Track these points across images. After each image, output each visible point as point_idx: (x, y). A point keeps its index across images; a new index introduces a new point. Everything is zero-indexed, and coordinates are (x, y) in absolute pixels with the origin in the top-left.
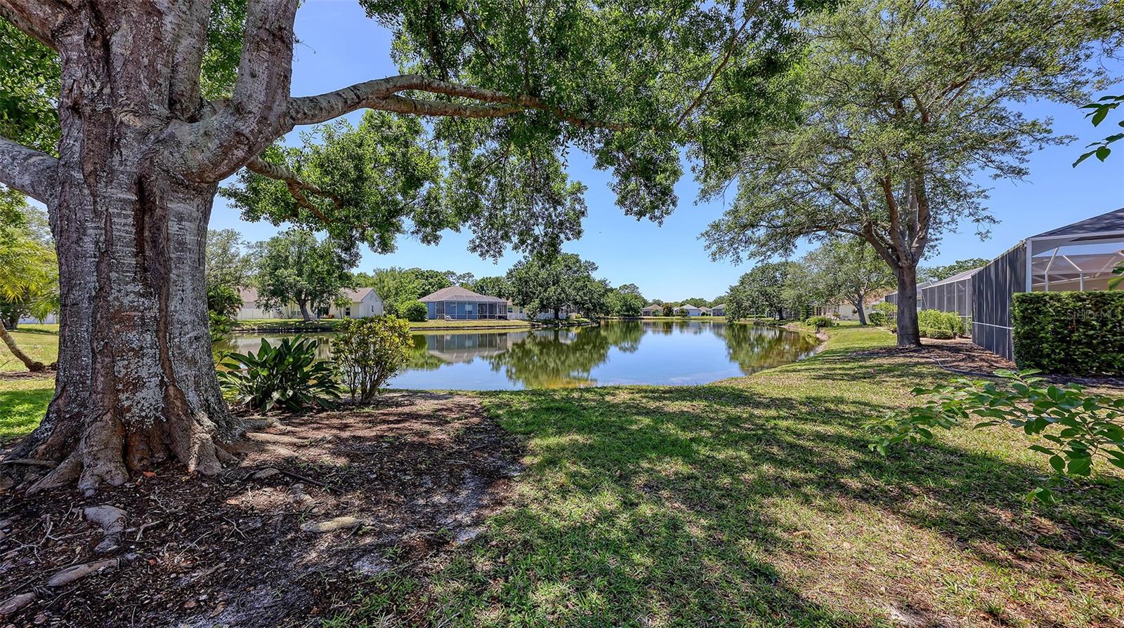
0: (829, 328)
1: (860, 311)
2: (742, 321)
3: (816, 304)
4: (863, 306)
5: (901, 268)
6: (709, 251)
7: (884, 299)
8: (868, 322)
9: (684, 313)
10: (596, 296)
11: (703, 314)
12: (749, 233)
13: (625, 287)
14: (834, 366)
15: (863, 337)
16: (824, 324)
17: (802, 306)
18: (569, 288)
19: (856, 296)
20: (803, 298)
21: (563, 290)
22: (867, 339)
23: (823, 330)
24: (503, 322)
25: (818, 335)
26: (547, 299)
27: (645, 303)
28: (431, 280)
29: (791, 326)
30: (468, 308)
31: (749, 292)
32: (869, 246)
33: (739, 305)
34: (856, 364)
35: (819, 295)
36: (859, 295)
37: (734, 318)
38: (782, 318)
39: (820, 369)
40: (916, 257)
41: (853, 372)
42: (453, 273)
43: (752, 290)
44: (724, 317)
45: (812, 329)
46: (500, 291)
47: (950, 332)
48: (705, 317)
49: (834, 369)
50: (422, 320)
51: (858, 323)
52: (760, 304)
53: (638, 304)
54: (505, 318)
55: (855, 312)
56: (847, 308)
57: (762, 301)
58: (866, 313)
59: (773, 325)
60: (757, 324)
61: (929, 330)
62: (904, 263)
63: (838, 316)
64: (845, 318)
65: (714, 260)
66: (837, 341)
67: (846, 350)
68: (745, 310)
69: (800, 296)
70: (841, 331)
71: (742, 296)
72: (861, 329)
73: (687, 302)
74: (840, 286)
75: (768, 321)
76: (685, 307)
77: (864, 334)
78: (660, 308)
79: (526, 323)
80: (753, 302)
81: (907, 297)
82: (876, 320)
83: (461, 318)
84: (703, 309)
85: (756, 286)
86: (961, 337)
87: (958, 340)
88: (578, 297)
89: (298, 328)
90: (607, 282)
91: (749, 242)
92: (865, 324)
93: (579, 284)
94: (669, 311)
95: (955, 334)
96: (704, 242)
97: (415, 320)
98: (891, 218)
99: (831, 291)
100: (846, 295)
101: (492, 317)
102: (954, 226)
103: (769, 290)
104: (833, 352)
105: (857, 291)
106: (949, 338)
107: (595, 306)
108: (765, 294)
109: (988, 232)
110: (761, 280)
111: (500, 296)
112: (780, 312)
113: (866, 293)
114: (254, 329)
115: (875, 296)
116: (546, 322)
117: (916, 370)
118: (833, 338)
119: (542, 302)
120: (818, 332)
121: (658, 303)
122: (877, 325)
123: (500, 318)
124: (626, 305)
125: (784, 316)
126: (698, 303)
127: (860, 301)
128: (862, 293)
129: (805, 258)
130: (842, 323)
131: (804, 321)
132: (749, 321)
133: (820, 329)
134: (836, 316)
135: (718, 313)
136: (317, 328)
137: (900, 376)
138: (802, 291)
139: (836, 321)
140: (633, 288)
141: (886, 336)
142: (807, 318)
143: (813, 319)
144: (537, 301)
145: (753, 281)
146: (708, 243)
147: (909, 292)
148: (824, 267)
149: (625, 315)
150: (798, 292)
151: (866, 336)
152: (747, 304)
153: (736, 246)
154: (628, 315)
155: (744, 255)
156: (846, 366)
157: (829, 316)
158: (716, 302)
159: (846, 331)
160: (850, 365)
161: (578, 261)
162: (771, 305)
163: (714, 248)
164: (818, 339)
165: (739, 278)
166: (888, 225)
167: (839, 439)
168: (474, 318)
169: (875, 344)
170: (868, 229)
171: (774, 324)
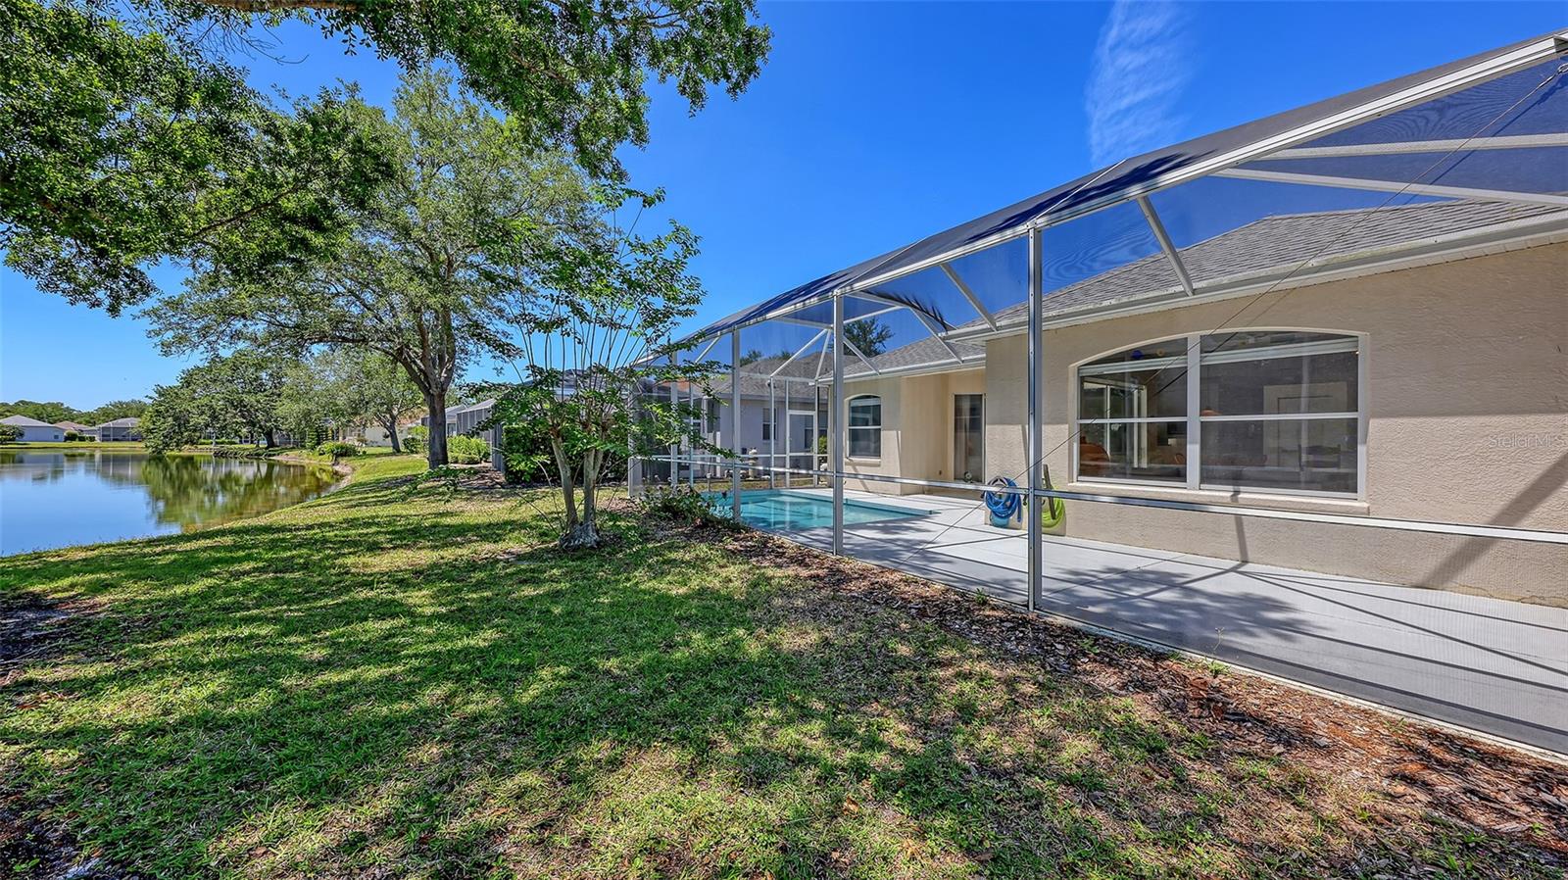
0: (353, 457)
1: (393, 435)
2: (187, 451)
3: (333, 425)
4: (397, 429)
5: (432, 395)
7: (420, 421)
8: (402, 448)
11: (71, 437)
14: (366, 496)
15: (397, 467)
16: (345, 452)
17: (310, 427)
19: (388, 416)
20: (314, 417)
22: (400, 469)
23: (343, 461)
25: (337, 468)
29: (290, 457)
31: (204, 400)
32: (400, 367)
33: (180, 421)
34: (389, 492)
35: (338, 413)
36: (392, 416)
37: (166, 445)
38: (271, 444)
39: (351, 500)
40: (444, 387)
41: (385, 499)
43: (212, 397)
44: (137, 444)
45: (327, 461)
47: (477, 457)
48: (76, 444)
49: (367, 498)
51: (390, 450)
52: (228, 421)
55: (386, 437)
56: (375, 432)
57: (233, 417)
58: (400, 438)
59: (253, 457)
60: (220, 455)
61: (461, 456)
62: (434, 391)
63: (364, 441)
64: (373, 444)
66: (366, 473)
67: (378, 482)
68: (195, 431)
69: (307, 414)
70: (368, 461)
71: (190, 406)
72: (394, 458)
74: (367, 403)
75: (244, 450)
77: (397, 464)
80: (214, 417)
81: (437, 421)
82: (411, 445)
84: (70, 427)
85: (219, 390)
86: (486, 461)
87: (483, 464)
92: (399, 451)
95: (481, 459)
98: (423, 343)
99: (355, 408)
100: (375, 414)
102: (478, 359)
103: (249, 399)
104: (361, 484)
105: (389, 411)
106: (477, 463)
108: (239, 406)
109: (502, 368)
110: (230, 382)
112: (269, 435)
113: (400, 413)
115: (410, 417)
117: (441, 490)
118: (360, 470)
120: (336, 463)
122: (412, 452)
125: (276, 440)
127: (393, 423)
128: (395, 412)
130: (369, 451)
131: (313, 449)
132: (203, 451)
133: (340, 459)
134: (362, 441)
135: (117, 435)
137: (427, 496)
138: (312, 406)
139: (361, 449)
141: (419, 463)
142: (318, 444)
143: (327, 446)
145: (213, 380)
147: (439, 419)
148: (344, 376)
150: (303, 406)
151: (400, 465)
152: (198, 420)
153: (214, 338)
156: (378, 494)
157: (351, 441)
158: (108, 415)
159: (376, 461)
160: (382, 493)
162: (251, 424)
163: (169, 335)
164: (336, 473)
165: (179, 374)
166: (420, 351)
167: (378, 533)
169: (409, 473)
170: (400, 351)
171: (258, 455)
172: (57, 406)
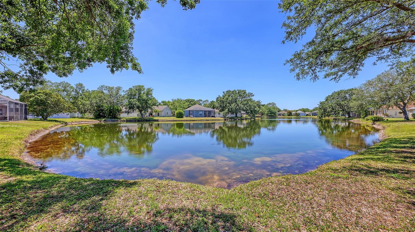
0: (381, 122)
1: (405, 112)
2: (327, 118)
3: (372, 109)
4: (407, 110)
6: (294, 74)
8: (411, 119)
9: (297, 115)
10: (253, 107)
11: (307, 115)
12: (323, 58)
13: (270, 104)
16: (378, 120)
17: (363, 110)
18: (240, 104)
19: (402, 104)
20: (364, 106)
21: (238, 105)
23: (378, 123)
24: (213, 118)
25: (374, 126)
26: (231, 109)
27: (279, 111)
28: (192, 103)
29: (355, 121)
30: (201, 113)
31: (331, 104)
33: (325, 110)
35: (375, 104)
36: (404, 103)
37: (322, 116)
38: (349, 117)
42: (201, 100)
43: (333, 103)
44: (317, 116)
45: (370, 123)
46: (214, 106)
48: (308, 116)
50: (182, 117)
51: (403, 119)
52: (337, 109)
53: (276, 111)
54: (214, 117)
55: (400, 113)
56: (394, 111)
58: (409, 114)
59: (344, 120)
60: (335, 119)
63: (386, 115)
64: (393, 116)
65: (298, 79)
68: (328, 113)
69: (362, 105)
71: (327, 106)
72: (405, 123)
73: (300, 110)
75: (341, 118)
76: (297, 112)
78: (286, 112)
79: (222, 119)
80: (333, 109)
83: (196, 116)
84: (307, 113)
85: (334, 101)
88: (244, 108)
89: (138, 120)
90: (260, 102)
91: (323, 64)
92: (408, 120)
93: (245, 102)
94: (290, 114)
96: (289, 66)
97: (179, 117)
99: (383, 101)
100: (394, 103)
101: (209, 116)
103: (342, 103)
105: (402, 101)
107: (252, 111)
108: (340, 105)
110: (337, 98)
111: (214, 108)
112: (349, 113)
113: (408, 102)
114: (124, 121)
116: (231, 118)
119: (229, 110)
120: (374, 124)
121: (286, 110)
123: (212, 116)
124: (270, 111)
125: (351, 115)
126: (304, 110)
127: (404, 107)
128: (406, 102)
129: (365, 84)
130: (389, 119)
131: (364, 118)
132: (331, 118)
133: (376, 122)
135: (315, 114)
136: (144, 120)
138: (363, 102)
139: (386, 118)
140: (274, 104)
142: (366, 116)
143: (369, 117)
144: (227, 110)
145: (333, 99)
146: (292, 67)
148: (378, 88)
149: (269, 116)
150: (360, 103)
152: (329, 110)
153: (314, 68)
154: (271, 116)
155: (321, 74)
157: (380, 115)
158: (314, 110)
159: (394, 124)
161: (245, 93)
162: (343, 110)
163: (297, 70)
165: (325, 98)
168: (202, 117)
172: (307, 109)
